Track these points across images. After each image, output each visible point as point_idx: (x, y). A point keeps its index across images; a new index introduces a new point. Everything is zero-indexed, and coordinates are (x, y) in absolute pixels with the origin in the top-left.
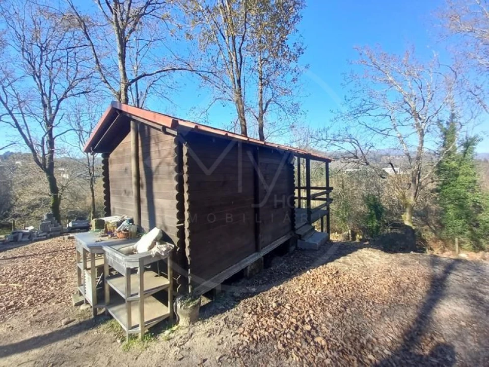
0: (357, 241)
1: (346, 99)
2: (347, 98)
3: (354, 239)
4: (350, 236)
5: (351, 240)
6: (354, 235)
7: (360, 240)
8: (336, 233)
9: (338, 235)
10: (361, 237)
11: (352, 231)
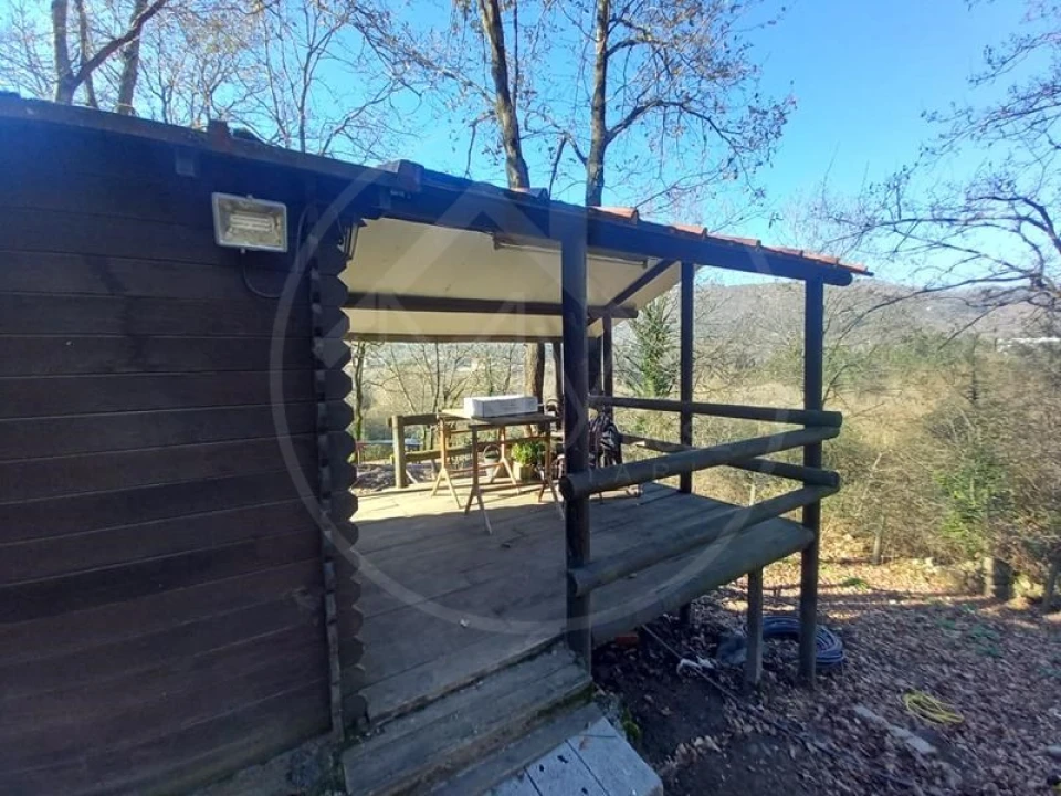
0: (1018, 602)
1: (990, 61)
2: (994, 57)
3: (1004, 592)
4: (989, 581)
5: (989, 594)
6: (1005, 579)
7: (1034, 601)
8: (929, 561)
9: (936, 570)
10: (1038, 590)
11: (998, 564)
